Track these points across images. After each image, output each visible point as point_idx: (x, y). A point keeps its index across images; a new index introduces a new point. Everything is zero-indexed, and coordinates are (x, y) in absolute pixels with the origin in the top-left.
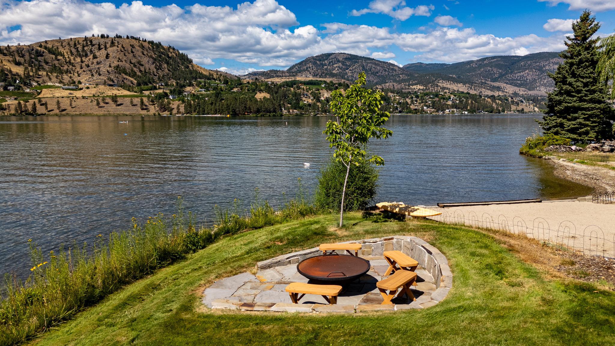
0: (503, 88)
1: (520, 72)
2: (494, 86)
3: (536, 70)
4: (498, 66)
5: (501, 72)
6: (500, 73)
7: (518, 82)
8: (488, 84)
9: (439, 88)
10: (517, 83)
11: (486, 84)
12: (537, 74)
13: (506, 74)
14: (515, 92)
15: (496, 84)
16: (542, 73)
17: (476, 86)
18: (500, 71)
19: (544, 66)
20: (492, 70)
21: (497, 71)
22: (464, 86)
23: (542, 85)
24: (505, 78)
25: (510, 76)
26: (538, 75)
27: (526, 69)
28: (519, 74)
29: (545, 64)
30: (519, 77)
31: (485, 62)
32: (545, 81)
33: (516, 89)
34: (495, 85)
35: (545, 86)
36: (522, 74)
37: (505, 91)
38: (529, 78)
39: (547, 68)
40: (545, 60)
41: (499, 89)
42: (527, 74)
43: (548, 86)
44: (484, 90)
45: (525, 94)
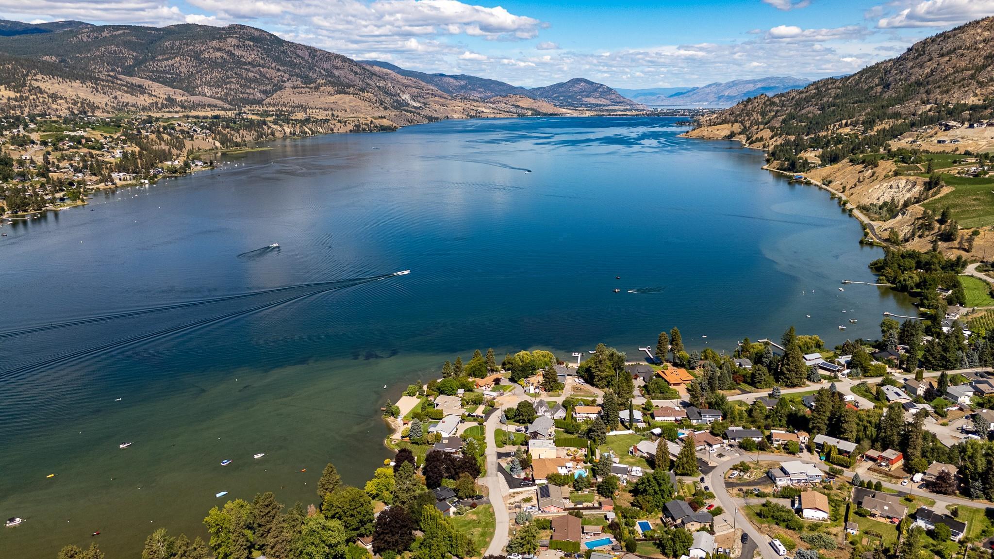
0: (147, 88)
1: (167, 59)
2: (132, 84)
3: (190, 57)
4: (128, 45)
5: (136, 56)
6: (136, 58)
7: (168, 76)
8: (121, 80)
9: (45, 95)
10: (167, 78)
11: (117, 79)
12: (194, 64)
13: (145, 60)
14: (169, 96)
15: (136, 80)
16: (200, 64)
17: (105, 86)
18: (135, 54)
19: (202, 52)
20: (120, 52)
21: (129, 56)
22: (84, 86)
23: (205, 84)
24: (146, 67)
25: (151, 65)
26: (196, 66)
27: (176, 55)
28: (166, 63)
29: (202, 49)
30: (167, 68)
31: (104, 34)
32: (208, 77)
33: (170, 91)
34: (134, 82)
35: (210, 86)
36: (170, 62)
37: (153, 93)
38: (183, 69)
39: (206, 55)
40: (201, 43)
41: (142, 90)
42: (179, 64)
43: (213, 86)
44: (119, 93)
45: (186, 101)
